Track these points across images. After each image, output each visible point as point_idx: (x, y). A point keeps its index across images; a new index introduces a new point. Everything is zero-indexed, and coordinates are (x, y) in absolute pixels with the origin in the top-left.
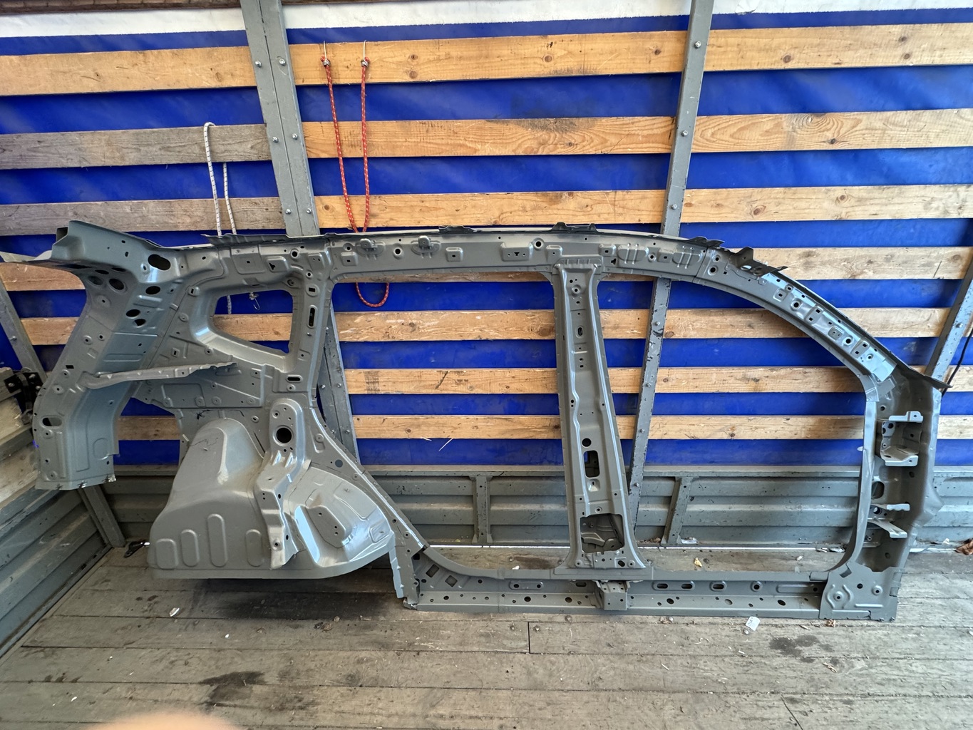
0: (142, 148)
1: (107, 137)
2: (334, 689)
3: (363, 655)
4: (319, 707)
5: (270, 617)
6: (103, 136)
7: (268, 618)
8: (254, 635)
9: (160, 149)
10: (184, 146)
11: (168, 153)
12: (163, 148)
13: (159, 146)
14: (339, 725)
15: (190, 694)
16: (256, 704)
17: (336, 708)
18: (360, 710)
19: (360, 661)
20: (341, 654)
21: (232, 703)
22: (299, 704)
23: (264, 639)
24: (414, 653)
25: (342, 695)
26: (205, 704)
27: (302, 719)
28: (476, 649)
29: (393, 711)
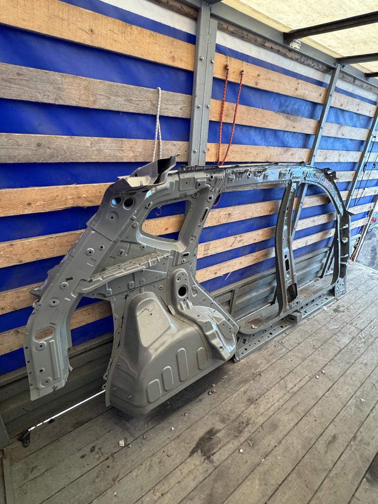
0: (112, 98)
1: (86, 83)
2: (249, 409)
3: (243, 389)
4: (253, 418)
5: (182, 406)
6: (83, 81)
7: (181, 407)
8: (185, 418)
9: (125, 100)
10: (141, 101)
11: (130, 104)
12: (127, 100)
13: (124, 98)
14: (267, 418)
15: (192, 464)
16: (228, 440)
17: (259, 414)
18: (266, 408)
19: (245, 392)
20: (234, 395)
21: (217, 449)
22: (244, 425)
23: (193, 416)
24: (259, 376)
25: (255, 408)
26: (206, 460)
27: (252, 428)
28: (275, 360)
29: (277, 399)
